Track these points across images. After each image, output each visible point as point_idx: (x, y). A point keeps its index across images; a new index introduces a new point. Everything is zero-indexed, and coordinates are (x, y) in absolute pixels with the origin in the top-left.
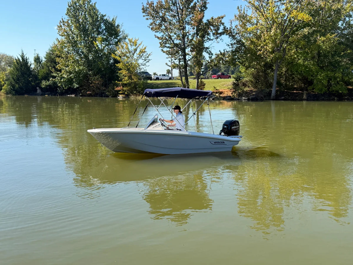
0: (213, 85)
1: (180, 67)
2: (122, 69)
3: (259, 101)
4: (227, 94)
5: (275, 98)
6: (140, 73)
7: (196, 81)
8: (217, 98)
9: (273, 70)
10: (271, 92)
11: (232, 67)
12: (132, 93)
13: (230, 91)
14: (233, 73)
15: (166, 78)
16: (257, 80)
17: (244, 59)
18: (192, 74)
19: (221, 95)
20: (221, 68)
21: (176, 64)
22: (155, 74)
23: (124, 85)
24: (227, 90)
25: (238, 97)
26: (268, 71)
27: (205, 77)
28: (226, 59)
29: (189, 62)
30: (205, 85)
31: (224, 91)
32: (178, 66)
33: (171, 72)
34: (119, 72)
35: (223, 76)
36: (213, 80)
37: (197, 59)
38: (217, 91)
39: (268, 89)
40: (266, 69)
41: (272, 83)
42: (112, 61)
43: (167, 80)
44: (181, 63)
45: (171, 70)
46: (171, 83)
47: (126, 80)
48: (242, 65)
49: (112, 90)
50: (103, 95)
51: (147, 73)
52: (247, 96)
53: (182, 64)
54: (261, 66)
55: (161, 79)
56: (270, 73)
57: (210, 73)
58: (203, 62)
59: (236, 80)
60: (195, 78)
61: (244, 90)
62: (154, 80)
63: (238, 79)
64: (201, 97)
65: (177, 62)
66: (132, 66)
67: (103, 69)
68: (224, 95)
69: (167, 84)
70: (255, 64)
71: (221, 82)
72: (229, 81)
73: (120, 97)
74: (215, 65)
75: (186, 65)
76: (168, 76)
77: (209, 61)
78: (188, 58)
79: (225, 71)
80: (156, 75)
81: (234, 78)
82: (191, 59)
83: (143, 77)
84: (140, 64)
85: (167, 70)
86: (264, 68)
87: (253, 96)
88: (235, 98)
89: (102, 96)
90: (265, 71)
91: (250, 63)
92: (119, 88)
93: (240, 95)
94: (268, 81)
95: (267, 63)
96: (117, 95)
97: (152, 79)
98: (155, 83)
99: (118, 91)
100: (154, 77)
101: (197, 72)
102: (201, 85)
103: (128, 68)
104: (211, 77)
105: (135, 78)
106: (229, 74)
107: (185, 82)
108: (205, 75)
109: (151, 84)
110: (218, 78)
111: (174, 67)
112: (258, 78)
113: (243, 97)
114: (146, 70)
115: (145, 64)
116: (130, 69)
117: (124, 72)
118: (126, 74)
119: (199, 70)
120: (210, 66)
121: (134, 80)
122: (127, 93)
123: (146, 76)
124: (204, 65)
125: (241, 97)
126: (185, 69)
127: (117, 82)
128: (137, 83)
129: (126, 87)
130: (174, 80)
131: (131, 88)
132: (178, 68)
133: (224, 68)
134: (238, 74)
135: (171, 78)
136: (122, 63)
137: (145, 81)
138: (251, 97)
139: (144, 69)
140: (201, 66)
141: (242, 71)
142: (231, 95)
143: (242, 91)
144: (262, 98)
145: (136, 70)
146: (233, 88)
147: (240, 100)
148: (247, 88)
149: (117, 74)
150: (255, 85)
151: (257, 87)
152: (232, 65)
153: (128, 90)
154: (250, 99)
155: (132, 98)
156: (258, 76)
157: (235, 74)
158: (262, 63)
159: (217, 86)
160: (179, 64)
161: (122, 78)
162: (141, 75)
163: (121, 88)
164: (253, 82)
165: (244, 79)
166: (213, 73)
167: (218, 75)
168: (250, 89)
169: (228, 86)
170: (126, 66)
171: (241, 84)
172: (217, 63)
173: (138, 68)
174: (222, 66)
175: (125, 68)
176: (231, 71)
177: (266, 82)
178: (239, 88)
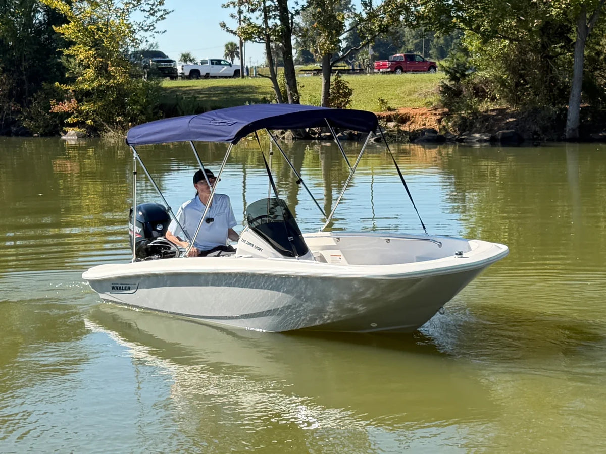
0: (379, 94)
1: (268, 36)
2: (74, 44)
3: (528, 146)
4: (424, 124)
5: (578, 135)
6: (135, 54)
7: (321, 79)
8: (391, 136)
9: (569, 45)
10: (566, 115)
11: (438, 33)
12: (110, 121)
13: (434, 112)
14: (442, 54)
15: (223, 70)
16: (521, 76)
17: (477, 8)
18: (307, 58)
19: (405, 128)
20: (405, 39)
21: (255, 26)
22: (186, 58)
23: (83, 96)
24: (425, 110)
25: (458, 132)
26: (555, 48)
27: (351, 67)
28: (418, 8)
29: (298, 19)
30: (350, 94)
31: (412, 112)
32: (260, 33)
33: (239, 51)
34: (66, 52)
35: (410, 64)
36: (379, 77)
37: (323, 9)
38: (389, 113)
39: (554, 105)
40: (546, 40)
41: (568, 87)
42: (40, 16)
43: (226, 77)
44: (271, 23)
45: (238, 45)
46: (240, 89)
47: (88, 79)
48: (471, 29)
49: (43, 113)
50: (13, 129)
51: (160, 54)
52: (489, 130)
53: (276, 26)
54: (530, 30)
55: (207, 76)
56: (561, 54)
57: (367, 54)
58: (343, 18)
59: (453, 78)
60: (317, 72)
61: (477, 109)
62: (184, 77)
63: (458, 75)
64: (340, 134)
65: (257, 19)
66: (107, 32)
67: (11, 44)
68: (413, 127)
69: (226, 90)
70: (513, 23)
71: (402, 84)
72: (431, 81)
73: (71, 136)
74: (384, 29)
75: (287, 31)
76: (230, 65)
77: (364, 16)
78: (295, 5)
79: (418, 47)
80: (191, 61)
81: (444, 69)
82: (303, 9)
83: (145, 67)
84: (135, 27)
85: (227, 46)
86: (541, 37)
87: (507, 129)
88: (449, 137)
89: (9, 134)
90: (545, 47)
91: (495, 22)
92: (65, 107)
93: (466, 126)
94: (554, 79)
95: (550, 21)
96: (59, 128)
97: (175, 75)
98: (187, 87)
99: (62, 114)
100: (183, 69)
101: (325, 53)
102: (339, 93)
103: (94, 38)
104: (372, 68)
105: (119, 72)
106: (431, 58)
107: (286, 84)
108: (351, 60)
109: (173, 91)
110: (393, 70)
111: (249, 34)
112: (522, 72)
113: (474, 133)
114: (156, 44)
115: (153, 25)
116: (104, 43)
117: (82, 53)
118: (89, 60)
119: (331, 44)
120: (367, 31)
121: (116, 79)
122: (93, 123)
123: (157, 65)
124: (346, 30)
125: (468, 132)
126: (283, 44)
127: (60, 84)
128: (126, 89)
129: (90, 101)
130: (252, 77)
131: (107, 106)
132: (261, 37)
133: (414, 37)
134: (457, 59)
135: (239, 70)
136: (74, 22)
137: (151, 81)
138: (504, 133)
139: (149, 43)
140: (336, 30)
141: (470, 48)
142: (438, 126)
143: (472, 113)
144: (535, 136)
145: (122, 45)
146: (442, 103)
147: (467, 142)
148: (487, 102)
149: (59, 60)
150: (513, 94)
151: (519, 98)
152: (439, 30)
153: (95, 111)
154: (498, 139)
155: (111, 137)
156: (521, 64)
157: (450, 59)
158: (535, 23)
159: (390, 97)
160: (264, 27)
161: (75, 72)
162: (141, 60)
163: (74, 106)
164: (508, 83)
165: (476, 72)
166: (377, 54)
167: (395, 59)
168: (498, 107)
169: (425, 96)
170: (90, 32)
171: (469, 90)
172: (389, 23)
173: (127, 40)
174: (408, 32)
175: (87, 40)
176: (437, 49)
177: (550, 84)
178: (462, 103)
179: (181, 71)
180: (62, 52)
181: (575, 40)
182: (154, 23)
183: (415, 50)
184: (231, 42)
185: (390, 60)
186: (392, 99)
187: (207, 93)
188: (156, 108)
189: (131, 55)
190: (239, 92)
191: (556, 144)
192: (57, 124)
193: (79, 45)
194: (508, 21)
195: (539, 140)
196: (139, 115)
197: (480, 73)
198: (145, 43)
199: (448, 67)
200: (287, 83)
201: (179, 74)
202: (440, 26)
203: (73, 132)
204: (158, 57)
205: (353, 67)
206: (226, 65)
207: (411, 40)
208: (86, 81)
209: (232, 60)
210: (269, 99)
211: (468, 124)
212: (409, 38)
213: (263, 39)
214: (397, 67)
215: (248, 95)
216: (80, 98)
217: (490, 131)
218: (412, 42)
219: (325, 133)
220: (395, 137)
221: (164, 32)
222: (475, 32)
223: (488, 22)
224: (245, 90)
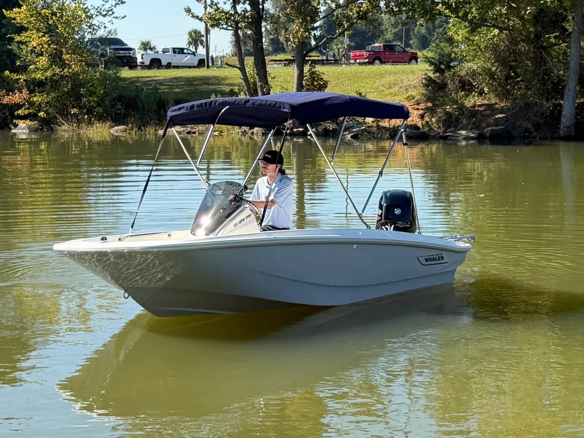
0: (356, 87)
1: (237, 23)
2: (26, 29)
3: (519, 144)
5: (573, 133)
6: (92, 41)
7: (293, 70)
8: (369, 133)
9: (564, 35)
10: (560, 112)
11: (421, 21)
12: (65, 115)
14: (424, 43)
15: (186, 59)
16: (512, 68)
18: (278, 47)
19: (385, 123)
20: (383, 28)
21: (223, 11)
22: (146, 46)
23: (36, 86)
25: (443, 129)
27: (325, 58)
29: (268, 5)
30: (325, 86)
32: (228, 19)
33: (204, 39)
34: (18, 38)
35: (390, 55)
36: (356, 68)
39: (548, 100)
40: (539, 29)
41: (564, 81)
43: (190, 67)
44: (240, 8)
45: (203, 32)
46: (205, 80)
47: (41, 68)
48: (458, 17)
51: (118, 42)
52: (476, 126)
53: (245, 11)
54: (522, 18)
55: (169, 66)
56: (555, 45)
57: (342, 43)
58: (319, 3)
59: (438, 70)
60: (289, 62)
61: (463, 104)
62: (144, 67)
63: (443, 67)
64: (314, 130)
65: (225, 3)
68: (393, 122)
69: (190, 81)
70: (504, 11)
71: (381, 75)
72: (413, 73)
73: (22, 129)
74: (363, 16)
75: (258, 17)
76: (194, 54)
79: (397, 36)
80: (151, 49)
81: (428, 60)
83: (102, 55)
84: (92, 12)
85: (190, 34)
86: (534, 25)
87: (496, 126)
88: (433, 134)
90: (538, 36)
91: (484, 9)
92: (16, 98)
93: (451, 122)
94: (548, 72)
95: (544, 8)
96: (8, 121)
97: (135, 64)
98: (147, 77)
99: (12, 106)
100: (142, 58)
101: (299, 42)
102: (314, 85)
103: (48, 23)
104: (348, 59)
105: (74, 60)
106: (412, 48)
107: (255, 75)
108: (325, 50)
109: (133, 81)
110: (371, 61)
111: (216, 20)
112: (512, 63)
113: (459, 130)
114: (115, 31)
115: (111, 10)
116: (58, 29)
117: (34, 39)
118: (42, 47)
119: (305, 32)
120: (344, 18)
121: (71, 68)
122: (45, 115)
123: (115, 54)
124: (321, 17)
125: (453, 129)
126: (253, 31)
127: (11, 73)
128: (82, 79)
129: (42, 92)
130: (217, 68)
131: (61, 97)
132: (229, 24)
133: (393, 25)
134: (442, 49)
135: (204, 59)
136: (26, 5)
137: (109, 70)
138: (491, 130)
139: (107, 29)
140: (311, 17)
141: (456, 37)
142: (420, 122)
143: (457, 108)
144: (526, 134)
145: (78, 31)
146: (425, 97)
147: (452, 140)
148: (474, 96)
149: (10, 47)
150: (502, 87)
151: (509, 93)
152: (423, 17)
153: (47, 103)
154: (487, 137)
155: (65, 131)
156: (512, 55)
157: (434, 49)
158: (527, 10)
159: (368, 90)
160: (233, 13)
161: (27, 60)
162: (98, 48)
163: (25, 97)
164: (497, 75)
165: (463, 64)
166: (353, 44)
167: (373, 49)
168: (486, 102)
169: (406, 89)
170: (44, 17)
171: (454, 83)
172: (368, 9)
173: (84, 26)
174: (386, 20)
175: (40, 25)
176: (418, 38)
177: (543, 77)
178: (447, 97)
179: (141, 60)
180: (13, 39)
181: (570, 30)
182: (113, 8)
183: (394, 41)
184: (195, 29)
185: (367, 50)
186: (370, 92)
187: (170, 84)
188: (114, 99)
189: (87, 42)
190: (204, 83)
191: (548, 142)
192: (7, 117)
193: (31, 30)
194: (498, 8)
195: (531, 138)
196: (95, 107)
197: (467, 65)
198: (103, 29)
199: (432, 58)
200: (257, 74)
201: (138, 64)
202: (424, 13)
203: (24, 125)
204: (116, 45)
205: (327, 57)
206: (189, 54)
207: (390, 29)
208: (38, 70)
209: (196, 49)
210: (237, 91)
211: (453, 119)
212: (387, 26)
213: (231, 26)
214: (375, 58)
215: (214, 87)
216: (32, 88)
217: (477, 128)
218: (391, 31)
219: (297, 128)
220: (374, 133)
221: (124, 18)
222: (462, 19)
223: (476, 9)
224: (210, 82)
